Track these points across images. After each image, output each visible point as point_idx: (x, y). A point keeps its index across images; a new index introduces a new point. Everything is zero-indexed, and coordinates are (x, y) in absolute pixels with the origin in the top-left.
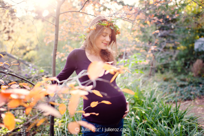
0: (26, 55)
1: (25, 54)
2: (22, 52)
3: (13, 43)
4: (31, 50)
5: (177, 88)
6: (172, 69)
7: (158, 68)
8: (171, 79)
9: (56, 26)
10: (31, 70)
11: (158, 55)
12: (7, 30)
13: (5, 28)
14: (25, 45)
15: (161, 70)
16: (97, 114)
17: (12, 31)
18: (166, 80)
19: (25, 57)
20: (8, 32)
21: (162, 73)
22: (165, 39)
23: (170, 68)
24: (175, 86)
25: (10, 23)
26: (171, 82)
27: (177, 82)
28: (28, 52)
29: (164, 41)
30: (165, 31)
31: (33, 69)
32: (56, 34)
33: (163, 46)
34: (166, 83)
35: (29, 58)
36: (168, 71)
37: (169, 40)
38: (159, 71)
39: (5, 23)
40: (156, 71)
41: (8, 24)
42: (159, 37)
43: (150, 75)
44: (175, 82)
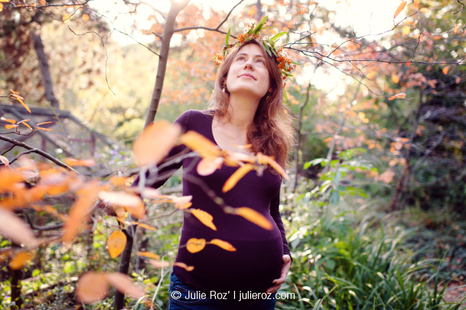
0: (124, 125)
1: (120, 124)
2: (116, 118)
3: (99, 97)
4: (133, 117)
5: (457, 248)
6: (450, 202)
7: (416, 193)
8: (445, 224)
9: (161, 57)
10: (115, 157)
11: (418, 163)
12: (87, 66)
13: (84, 63)
14: (124, 105)
15: (422, 200)
16: (190, 269)
17: (99, 71)
18: (431, 226)
19: (121, 131)
20: (89, 71)
21: (425, 207)
22: (440, 128)
23: (447, 199)
24: (452, 243)
25: (95, 54)
26: (444, 234)
27: (460, 235)
28: (129, 120)
29: (438, 133)
30: (442, 109)
31: (120, 156)
32: (157, 77)
33: (435, 144)
34: (429, 234)
35: (129, 134)
36: (441, 206)
37: (452, 132)
38: (418, 203)
39: (86, 51)
40: (411, 202)
41: (90, 54)
42: (427, 120)
43: (394, 208)
44: (454, 233)
